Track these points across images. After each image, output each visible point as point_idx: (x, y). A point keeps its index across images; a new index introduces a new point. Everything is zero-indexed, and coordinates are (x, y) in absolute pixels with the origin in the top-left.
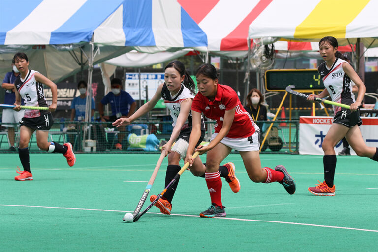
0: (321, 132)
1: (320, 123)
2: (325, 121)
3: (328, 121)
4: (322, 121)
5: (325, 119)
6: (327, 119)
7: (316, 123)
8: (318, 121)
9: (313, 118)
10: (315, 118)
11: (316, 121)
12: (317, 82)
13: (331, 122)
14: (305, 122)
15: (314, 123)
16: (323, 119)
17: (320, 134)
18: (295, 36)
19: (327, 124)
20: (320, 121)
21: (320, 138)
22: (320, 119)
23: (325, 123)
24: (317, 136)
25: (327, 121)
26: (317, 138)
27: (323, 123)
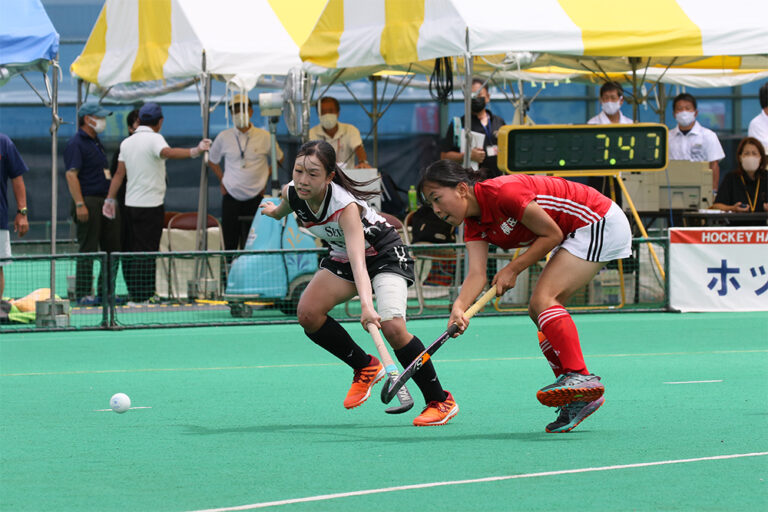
0: (724, 262)
1: (719, 242)
2: (731, 237)
3: (739, 237)
4: (724, 237)
5: (732, 232)
6: (736, 232)
7: (711, 242)
8: (715, 237)
9: (701, 232)
10: (706, 232)
11: (709, 237)
12: (628, 152)
13: (745, 238)
14: (683, 241)
15: (706, 242)
16: (727, 232)
17: (719, 266)
18: (586, 51)
19: (736, 243)
20: (719, 237)
21: (718, 276)
22: (719, 232)
23: (732, 242)
24: (711, 270)
25: (735, 237)
26: (712, 276)
27: (727, 242)
